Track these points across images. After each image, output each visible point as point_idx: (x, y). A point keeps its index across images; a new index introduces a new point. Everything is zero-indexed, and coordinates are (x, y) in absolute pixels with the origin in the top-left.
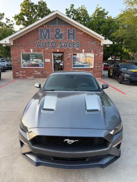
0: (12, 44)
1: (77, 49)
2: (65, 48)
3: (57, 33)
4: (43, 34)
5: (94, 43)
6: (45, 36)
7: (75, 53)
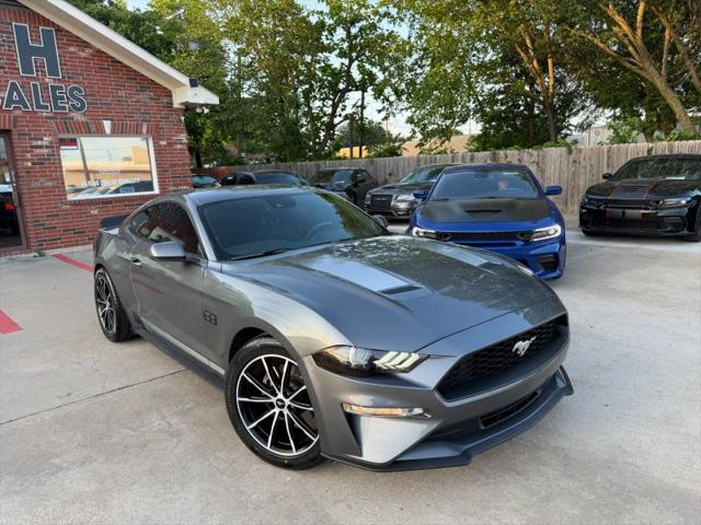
1: (78, 116)
2: (18, 113)
5: (145, 97)
7: (71, 136)
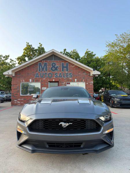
0: (14, 75)
1: (70, 78)
2: (60, 78)
3: (54, 67)
4: (42, 67)
5: (84, 74)
6: (43, 69)
7: (69, 82)
